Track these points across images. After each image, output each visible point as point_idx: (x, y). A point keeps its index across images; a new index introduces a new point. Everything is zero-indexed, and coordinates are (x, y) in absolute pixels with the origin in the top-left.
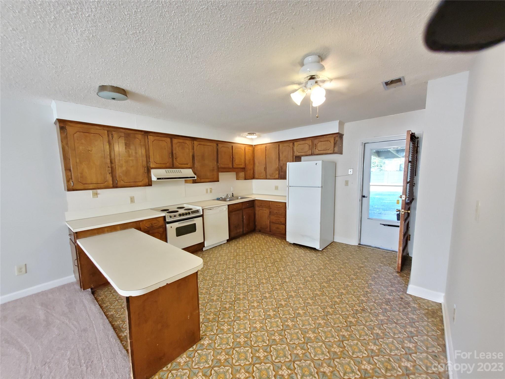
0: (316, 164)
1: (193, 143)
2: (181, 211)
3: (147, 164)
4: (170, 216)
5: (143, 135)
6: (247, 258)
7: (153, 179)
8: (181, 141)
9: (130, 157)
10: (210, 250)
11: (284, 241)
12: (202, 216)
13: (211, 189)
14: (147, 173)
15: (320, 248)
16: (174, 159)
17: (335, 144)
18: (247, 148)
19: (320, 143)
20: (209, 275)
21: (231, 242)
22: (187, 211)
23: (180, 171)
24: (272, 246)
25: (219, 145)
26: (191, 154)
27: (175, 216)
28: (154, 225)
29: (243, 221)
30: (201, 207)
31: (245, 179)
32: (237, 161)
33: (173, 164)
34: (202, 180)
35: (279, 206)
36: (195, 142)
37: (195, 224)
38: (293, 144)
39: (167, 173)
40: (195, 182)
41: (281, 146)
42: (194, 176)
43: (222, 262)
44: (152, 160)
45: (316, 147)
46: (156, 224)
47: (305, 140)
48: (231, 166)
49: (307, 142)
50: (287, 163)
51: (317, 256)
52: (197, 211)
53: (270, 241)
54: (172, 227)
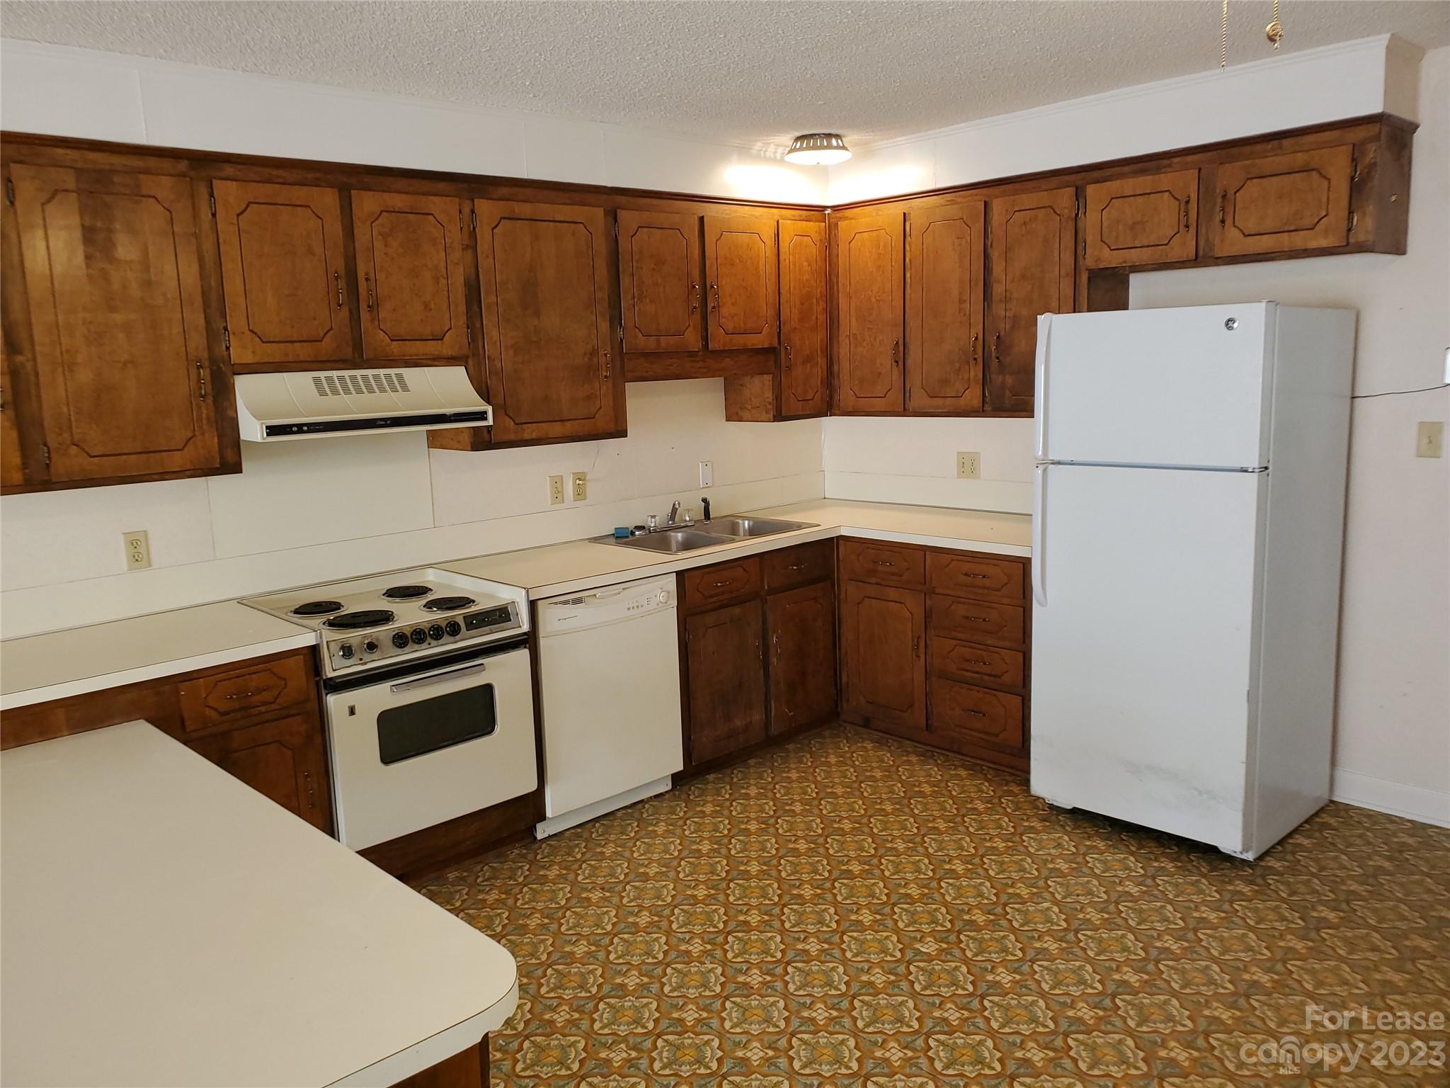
0: (1229, 323)
1: (473, 212)
2: (411, 615)
3: (210, 348)
4: (343, 648)
5: (184, 175)
6: (789, 896)
7: (244, 435)
8: (398, 201)
9: (112, 309)
10: (579, 836)
11: (1016, 789)
12: (529, 641)
13: (580, 477)
14: (210, 400)
15: (1245, 850)
16: (365, 315)
17: (1357, 188)
18: (791, 227)
19: (1253, 188)
20: (568, 994)
21: (694, 791)
22: (438, 616)
23: (399, 377)
24: (942, 825)
25: (623, 214)
26: (458, 279)
27: (372, 647)
28: (256, 699)
29: (766, 665)
30: (524, 592)
31: (780, 416)
32: (729, 312)
33: (358, 345)
34: (530, 432)
35: (987, 582)
36: (485, 208)
37: (488, 689)
38: (1079, 194)
39: (322, 393)
40: (483, 441)
41: (998, 207)
42: (479, 405)
43: (644, 919)
44: (236, 321)
45: (1230, 209)
46: (267, 696)
47: (1158, 171)
48: (692, 339)
49: (1166, 180)
50: (1041, 319)
51: (1227, 896)
52: (501, 615)
53: (927, 789)
54: (357, 710)
